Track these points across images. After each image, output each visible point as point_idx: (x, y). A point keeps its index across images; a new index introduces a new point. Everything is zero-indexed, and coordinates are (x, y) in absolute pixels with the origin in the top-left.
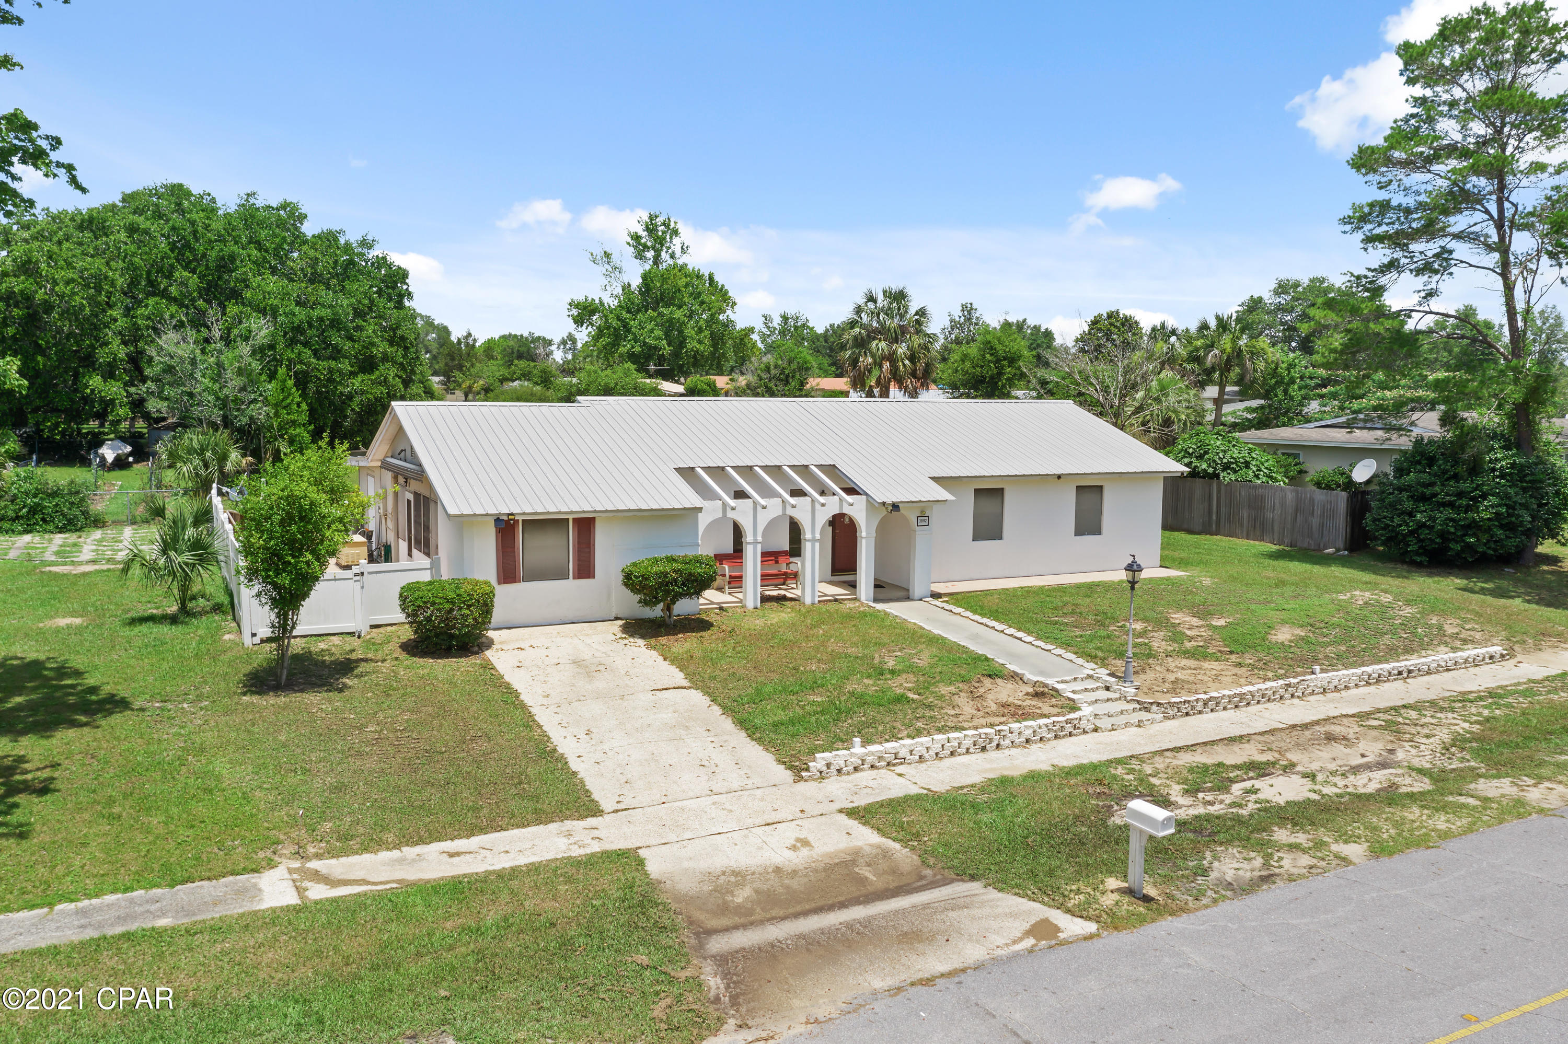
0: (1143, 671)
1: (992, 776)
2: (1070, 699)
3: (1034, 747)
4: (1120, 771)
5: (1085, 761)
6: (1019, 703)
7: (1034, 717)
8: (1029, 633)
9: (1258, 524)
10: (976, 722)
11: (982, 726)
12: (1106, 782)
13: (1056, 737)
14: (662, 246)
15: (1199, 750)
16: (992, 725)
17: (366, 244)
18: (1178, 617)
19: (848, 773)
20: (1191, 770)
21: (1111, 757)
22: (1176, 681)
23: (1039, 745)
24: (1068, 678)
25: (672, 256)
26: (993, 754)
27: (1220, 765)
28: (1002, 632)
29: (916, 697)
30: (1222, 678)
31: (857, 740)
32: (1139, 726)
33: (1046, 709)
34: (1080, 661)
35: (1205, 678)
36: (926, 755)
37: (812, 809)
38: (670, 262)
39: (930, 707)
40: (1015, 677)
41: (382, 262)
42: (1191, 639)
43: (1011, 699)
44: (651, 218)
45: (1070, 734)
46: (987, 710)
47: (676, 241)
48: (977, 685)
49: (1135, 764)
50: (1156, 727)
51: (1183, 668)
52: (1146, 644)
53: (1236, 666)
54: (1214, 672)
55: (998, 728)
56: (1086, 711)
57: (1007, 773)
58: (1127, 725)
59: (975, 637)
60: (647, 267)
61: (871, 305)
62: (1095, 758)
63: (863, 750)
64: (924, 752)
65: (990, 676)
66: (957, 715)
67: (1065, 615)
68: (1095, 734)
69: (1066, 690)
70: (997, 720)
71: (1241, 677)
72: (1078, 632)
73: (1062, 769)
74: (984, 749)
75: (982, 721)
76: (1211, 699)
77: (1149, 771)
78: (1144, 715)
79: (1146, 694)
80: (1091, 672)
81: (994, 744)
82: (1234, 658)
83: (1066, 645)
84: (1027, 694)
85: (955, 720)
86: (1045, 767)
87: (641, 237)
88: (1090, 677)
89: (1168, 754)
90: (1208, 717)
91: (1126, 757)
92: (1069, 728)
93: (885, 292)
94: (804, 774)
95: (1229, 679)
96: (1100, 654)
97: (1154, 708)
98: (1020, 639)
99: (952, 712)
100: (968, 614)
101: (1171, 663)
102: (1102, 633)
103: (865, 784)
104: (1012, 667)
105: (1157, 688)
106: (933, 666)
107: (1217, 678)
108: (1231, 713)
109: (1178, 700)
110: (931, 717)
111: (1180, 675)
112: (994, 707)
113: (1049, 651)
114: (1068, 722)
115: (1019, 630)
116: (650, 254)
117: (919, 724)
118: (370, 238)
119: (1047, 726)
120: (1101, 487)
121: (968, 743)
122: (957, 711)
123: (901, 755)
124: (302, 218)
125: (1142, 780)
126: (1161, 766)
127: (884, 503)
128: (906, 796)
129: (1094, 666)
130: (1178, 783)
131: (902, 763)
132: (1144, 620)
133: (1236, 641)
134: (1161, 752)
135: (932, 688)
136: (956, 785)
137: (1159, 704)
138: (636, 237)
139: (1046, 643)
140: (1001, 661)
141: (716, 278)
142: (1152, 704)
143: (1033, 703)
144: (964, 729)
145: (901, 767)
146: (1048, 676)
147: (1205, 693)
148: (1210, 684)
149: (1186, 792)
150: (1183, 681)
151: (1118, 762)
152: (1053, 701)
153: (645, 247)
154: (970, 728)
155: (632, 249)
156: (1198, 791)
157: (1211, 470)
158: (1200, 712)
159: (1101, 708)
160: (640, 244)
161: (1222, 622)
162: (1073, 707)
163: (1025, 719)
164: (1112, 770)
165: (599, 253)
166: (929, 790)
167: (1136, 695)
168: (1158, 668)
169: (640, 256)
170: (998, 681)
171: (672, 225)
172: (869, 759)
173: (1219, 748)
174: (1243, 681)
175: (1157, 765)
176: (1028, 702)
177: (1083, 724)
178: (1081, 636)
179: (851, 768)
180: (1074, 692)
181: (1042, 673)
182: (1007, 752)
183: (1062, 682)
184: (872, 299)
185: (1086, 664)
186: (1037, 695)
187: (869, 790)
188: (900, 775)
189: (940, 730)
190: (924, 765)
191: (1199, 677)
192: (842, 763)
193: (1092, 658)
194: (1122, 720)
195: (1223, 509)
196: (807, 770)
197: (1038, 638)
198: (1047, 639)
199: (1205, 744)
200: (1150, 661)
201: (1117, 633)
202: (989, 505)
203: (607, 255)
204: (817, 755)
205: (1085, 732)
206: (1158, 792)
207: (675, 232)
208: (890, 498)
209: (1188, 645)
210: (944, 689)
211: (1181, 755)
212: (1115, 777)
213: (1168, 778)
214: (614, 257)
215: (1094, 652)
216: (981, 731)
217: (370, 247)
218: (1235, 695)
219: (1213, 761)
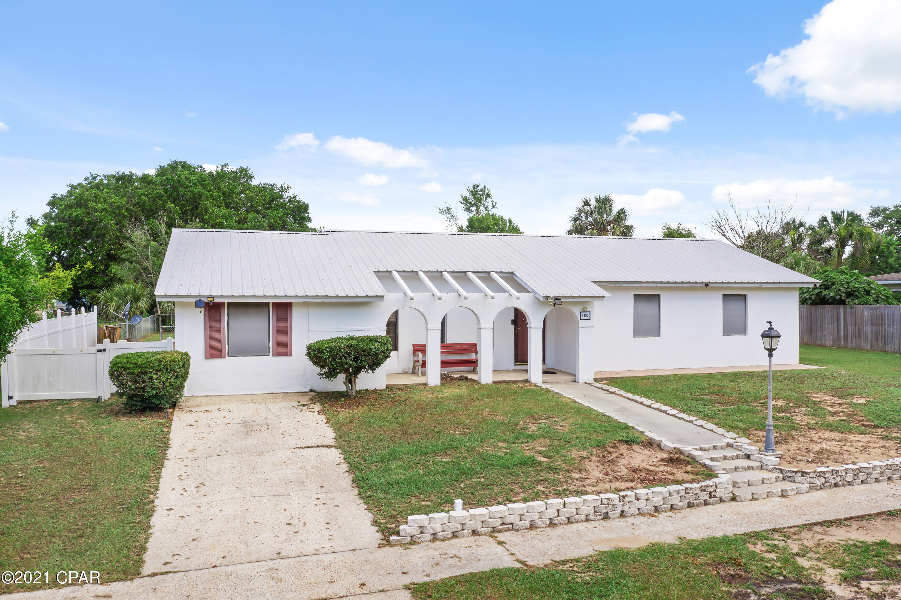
0: (786, 441)
1: (605, 548)
2: (705, 466)
3: (662, 516)
4: (759, 548)
5: (718, 534)
6: (652, 468)
7: (665, 482)
8: (674, 407)
9: (880, 338)
10: (601, 486)
11: (608, 491)
12: (743, 561)
13: (690, 505)
14: (481, 203)
15: (855, 526)
16: (617, 490)
17: (284, 189)
18: (818, 397)
19: (444, 539)
20: (848, 549)
21: (749, 530)
22: (821, 451)
23: (670, 513)
24: (707, 446)
25: (487, 209)
26: (615, 523)
27: (883, 544)
28: (650, 406)
29: (544, 459)
30: (871, 450)
31: (459, 502)
32: (783, 496)
33: (680, 475)
34: (721, 431)
35: (852, 449)
36: (539, 522)
37: (374, 584)
38: (485, 212)
39: (555, 470)
40: (650, 444)
41: (293, 199)
42: (833, 414)
43: (644, 465)
44: (474, 187)
45: (706, 503)
46: (617, 475)
47: (489, 200)
48: (611, 450)
49: (778, 540)
50: (802, 498)
51: (827, 440)
52: (788, 418)
53: (883, 439)
54: (860, 444)
55: (622, 493)
56: (724, 478)
57: (624, 545)
58: (769, 495)
59: (623, 410)
60: (472, 215)
61: (586, 207)
62: (730, 530)
63: (465, 513)
64: (536, 517)
65: (626, 442)
66: (581, 479)
67: (711, 393)
68: (733, 503)
69: (704, 458)
70: (623, 485)
71: (889, 449)
72: (721, 407)
73: (689, 543)
74: (606, 517)
75: (607, 486)
76: (860, 469)
77: (795, 550)
78: (787, 486)
79: (789, 463)
80: (732, 441)
81: (618, 512)
82: (879, 431)
83: (709, 418)
84: (663, 460)
85: (578, 483)
86: (670, 539)
87: (469, 199)
88: (729, 446)
89: (818, 528)
90: (858, 488)
91: (768, 531)
92: (704, 496)
93: (596, 199)
94: (392, 538)
95: (878, 451)
96: (741, 425)
97: (798, 477)
98: (665, 412)
99: (577, 476)
100: (623, 393)
101: (814, 435)
102: (744, 407)
103: (455, 552)
104: (650, 435)
105: (801, 458)
106: (571, 432)
107: (864, 449)
108: (884, 485)
109: (825, 469)
110: (554, 480)
111: (825, 446)
112: (624, 472)
113: (691, 422)
114: (703, 489)
115: (665, 404)
116: (474, 208)
117: (540, 487)
118: (286, 186)
119: (678, 492)
120: (745, 296)
121: (588, 509)
122: (584, 475)
123: (509, 519)
124: (252, 177)
125: (786, 561)
126: (810, 544)
127: (547, 297)
128: (492, 571)
129: (735, 435)
130: (834, 567)
131: (509, 530)
132: (786, 398)
133: (879, 417)
134: (809, 526)
135: (563, 452)
136: (558, 558)
137: (804, 473)
138: (465, 199)
139: (689, 415)
140: (640, 429)
141: (513, 222)
142: (796, 472)
143: (667, 469)
144: (586, 493)
145: (507, 533)
146: (689, 443)
147: (854, 463)
148: (858, 455)
149: (845, 579)
150: (829, 451)
151: (757, 536)
152: (689, 468)
153: (471, 203)
154: (592, 493)
155: (463, 206)
156: (859, 578)
157: (838, 297)
158: (850, 484)
159: (742, 477)
160: (468, 202)
161: (862, 401)
162: (710, 474)
163: (656, 485)
164: (749, 545)
165: (443, 208)
166: (524, 563)
167: (779, 464)
168: (802, 439)
169: (467, 209)
170: (635, 447)
171: (487, 191)
172: (471, 525)
173: (878, 523)
174: (893, 453)
175: (805, 542)
176: (661, 468)
177: (720, 493)
178: (724, 410)
179: (448, 534)
180: (712, 459)
181: (680, 441)
182: (631, 520)
183: (702, 449)
184: (587, 203)
185: (726, 434)
186: (671, 461)
187: (454, 561)
188: (500, 543)
189: (559, 495)
190: (533, 532)
191: (846, 448)
192: (438, 528)
193: (731, 428)
194: (763, 490)
195: (849, 327)
196: (398, 533)
197: (682, 411)
198: (690, 412)
199: (861, 518)
200: (793, 432)
201: (759, 409)
202: (647, 307)
203: (448, 209)
204: (410, 518)
205: (722, 501)
206: (808, 577)
207: (489, 195)
208: (553, 293)
209: (831, 419)
210: (575, 454)
211: (833, 530)
212: (753, 556)
213: (819, 559)
214: (452, 211)
215: (735, 424)
216: (602, 496)
217: (286, 190)
218: (888, 467)
219: (873, 539)
